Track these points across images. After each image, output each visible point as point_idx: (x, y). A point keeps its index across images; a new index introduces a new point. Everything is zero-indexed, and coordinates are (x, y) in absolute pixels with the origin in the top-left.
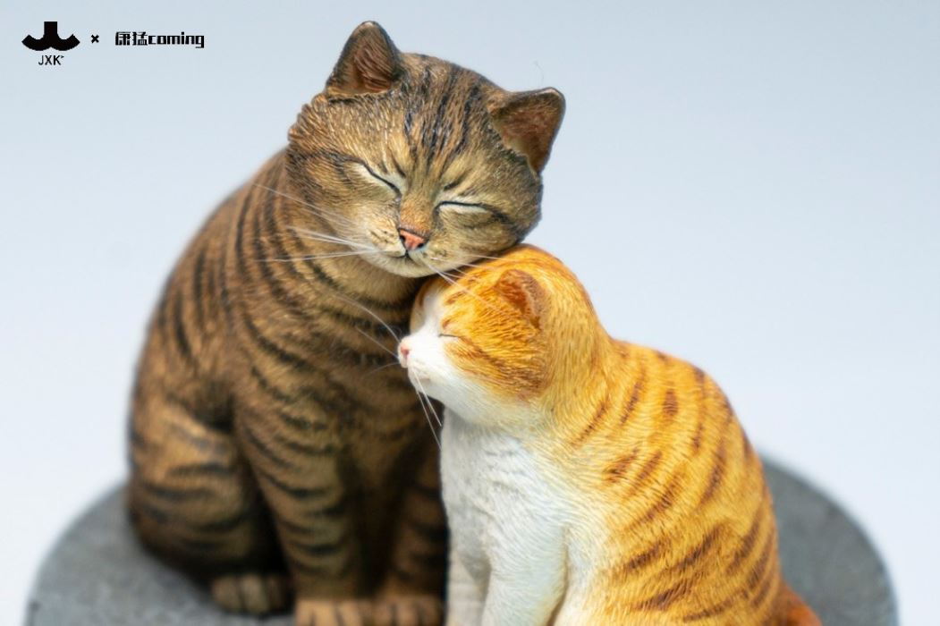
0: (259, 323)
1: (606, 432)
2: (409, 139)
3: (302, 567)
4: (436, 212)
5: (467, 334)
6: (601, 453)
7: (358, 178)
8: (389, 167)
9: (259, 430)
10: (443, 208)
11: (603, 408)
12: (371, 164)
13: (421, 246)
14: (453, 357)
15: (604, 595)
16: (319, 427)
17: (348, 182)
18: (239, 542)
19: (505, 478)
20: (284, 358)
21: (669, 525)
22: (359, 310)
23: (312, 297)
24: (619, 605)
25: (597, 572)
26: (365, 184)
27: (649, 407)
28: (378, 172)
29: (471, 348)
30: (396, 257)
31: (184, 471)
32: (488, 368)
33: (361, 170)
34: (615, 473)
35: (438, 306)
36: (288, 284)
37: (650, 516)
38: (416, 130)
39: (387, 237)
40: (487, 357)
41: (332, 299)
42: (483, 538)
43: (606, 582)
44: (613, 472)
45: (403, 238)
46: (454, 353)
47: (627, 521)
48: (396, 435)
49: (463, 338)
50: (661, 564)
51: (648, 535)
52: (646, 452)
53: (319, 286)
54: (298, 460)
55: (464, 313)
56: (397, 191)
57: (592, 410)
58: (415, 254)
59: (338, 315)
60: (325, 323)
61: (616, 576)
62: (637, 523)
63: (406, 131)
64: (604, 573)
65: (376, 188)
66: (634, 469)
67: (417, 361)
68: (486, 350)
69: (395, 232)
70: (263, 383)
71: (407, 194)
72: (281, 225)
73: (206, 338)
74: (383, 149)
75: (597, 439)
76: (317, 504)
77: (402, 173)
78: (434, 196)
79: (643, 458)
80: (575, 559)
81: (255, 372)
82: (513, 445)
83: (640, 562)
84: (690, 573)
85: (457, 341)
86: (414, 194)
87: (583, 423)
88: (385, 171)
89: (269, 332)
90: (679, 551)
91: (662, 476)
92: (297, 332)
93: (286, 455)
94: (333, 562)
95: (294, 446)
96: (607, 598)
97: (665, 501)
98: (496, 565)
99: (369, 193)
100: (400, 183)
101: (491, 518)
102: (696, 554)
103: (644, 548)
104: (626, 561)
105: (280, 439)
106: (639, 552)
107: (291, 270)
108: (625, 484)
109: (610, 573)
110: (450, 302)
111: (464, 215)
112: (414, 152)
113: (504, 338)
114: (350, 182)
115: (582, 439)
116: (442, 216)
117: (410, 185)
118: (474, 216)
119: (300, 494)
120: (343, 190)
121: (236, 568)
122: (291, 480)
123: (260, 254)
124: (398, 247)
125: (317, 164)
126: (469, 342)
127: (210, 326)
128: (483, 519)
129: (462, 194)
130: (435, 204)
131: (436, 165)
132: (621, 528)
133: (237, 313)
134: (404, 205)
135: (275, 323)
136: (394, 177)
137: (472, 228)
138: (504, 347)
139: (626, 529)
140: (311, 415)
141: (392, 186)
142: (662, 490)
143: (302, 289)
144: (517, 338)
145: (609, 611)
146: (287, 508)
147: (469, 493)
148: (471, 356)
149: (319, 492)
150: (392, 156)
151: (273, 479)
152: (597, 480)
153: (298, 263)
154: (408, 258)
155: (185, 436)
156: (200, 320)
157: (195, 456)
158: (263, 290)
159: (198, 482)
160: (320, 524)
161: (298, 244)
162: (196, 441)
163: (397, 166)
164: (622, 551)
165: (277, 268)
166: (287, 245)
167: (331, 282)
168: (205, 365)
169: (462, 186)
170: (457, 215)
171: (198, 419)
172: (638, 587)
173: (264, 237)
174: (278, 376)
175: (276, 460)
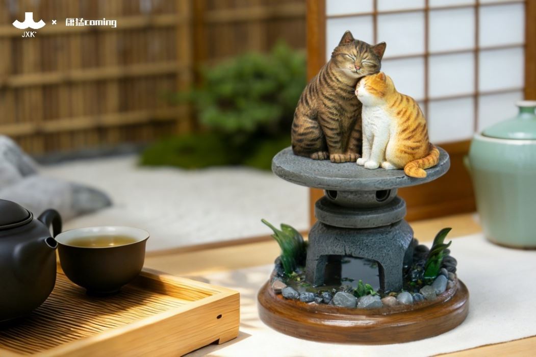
0: (325, 93)
3: (331, 146)
5: (370, 85)
6: (396, 110)
7: (347, 58)
9: (324, 117)
11: (395, 102)
12: (350, 55)
13: (359, 69)
14: (367, 90)
16: (336, 115)
18: (318, 144)
19: (378, 115)
20: (330, 100)
21: (409, 124)
22: (345, 88)
23: (336, 85)
24: (400, 139)
27: (405, 100)
30: (354, 72)
31: (308, 128)
32: (375, 92)
33: (347, 56)
34: (399, 113)
35: (363, 82)
36: (331, 83)
37: (406, 122)
38: (358, 48)
39: (352, 68)
40: (374, 89)
41: (340, 86)
42: (372, 130)
43: (398, 135)
45: (356, 68)
47: (401, 122)
48: (351, 118)
50: (408, 131)
51: (406, 125)
53: (338, 83)
54: (332, 122)
55: (369, 82)
57: (394, 102)
58: (358, 71)
59: (342, 89)
60: (338, 91)
62: (403, 123)
63: (356, 49)
64: (397, 133)
66: (402, 113)
67: (360, 92)
69: (354, 66)
70: (325, 105)
72: (330, 72)
73: (312, 100)
74: (351, 52)
75: (395, 107)
76: (335, 132)
77: (355, 56)
78: (361, 61)
79: (404, 110)
80: (391, 131)
81: (324, 104)
82: (379, 108)
83: (404, 131)
84: (414, 133)
85: (368, 87)
86: (358, 60)
87: (392, 104)
88: (352, 56)
89: (327, 94)
90: (411, 129)
91: (408, 114)
92: (333, 93)
93: (330, 121)
94: (339, 145)
95: (331, 119)
96: (398, 138)
97: (408, 119)
98: (375, 134)
99: (349, 60)
100: (355, 59)
101: (374, 125)
102: (414, 130)
103: (405, 128)
104: (402, 130)
105: (328, 117)
107: (332, 81)
108: (400, 116)
109: (399, 133)
110: (366, 81)
112: (357, 52)
113: (377, 85)
114: (345, 59)
115: (392, 107)
116: (363, 64)
117: (357, 58)
119: (332, 129)
120: (344, 60)
121: (317, 151)
122: (330, 126)
123: (325, 79)
124: (355, 70)
125: (338, 56)
126: (371, 87)
127: (313, 98)
128: (373, 126)
131: (362, 54)
133: (320, 93)
134: (355, 62)
135: (328, 92)
136: (354, 57)
137: (369, 67)
138: (378, 87)
139: (401, 124)
140: (335, 112)
141: (353, 59)
142: (408, 117)
143: (334, 84)
144: (380, 85)
145: (399, 141)
146: (329, 133)
147: (369, 121)
148: (371, 89)
149: (336, 129)
150: (353, 53)
151: (327, 127)
152: (395, 115)
153: (333, 79)
154: (356, 72)
155: (307, 122)
156: (311, 98)
157: (310, 125)
158: (326, 86)
159: (311, 130)
160: (336, 136)
161: (334, 75)
162: (310, 122)
163: (354, 55)
164: (401, 128)
165: (329, 81)
166: (331, 75)
167: (340, 82)
168: (312, 106)
169: (367, 59)
170: (366, 64)
171: (310, 118)
172: (404, 135)
173: (326, 76)
174: (329, 104)
175: (328, 122)
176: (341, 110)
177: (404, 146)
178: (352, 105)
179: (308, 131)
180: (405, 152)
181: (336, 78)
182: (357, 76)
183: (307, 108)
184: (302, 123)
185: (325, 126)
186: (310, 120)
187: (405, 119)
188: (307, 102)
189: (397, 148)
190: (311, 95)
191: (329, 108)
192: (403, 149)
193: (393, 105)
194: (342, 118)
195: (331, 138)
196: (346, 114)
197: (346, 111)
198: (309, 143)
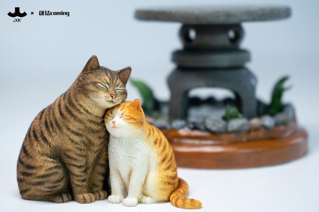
0: (71, 128)
1: (152, 135)
2: (109, 77)
3: (79, 186)
4: (115, 92)
5: (128, 115)
6: (152, 139)
8: (105, 82)
9: (71, 154)
10: (116, 91)
11: (150, 130)
12: (102, 83)
13: (115, 98)
14: (126, 120)
15: (158, 169)
17: (97, 87)
20: (77, 134)
21: (167, 152)
23: (85, 118)
24: (162, 170)
25: (156, 164)
26: (101, 87)
28: (103, 84)
29: (130, 117)
30: (109, 102)
31: (50, 169)
32: (134, 121)
33: (100, 84)
34: (156, 143)
36: (80, 116)
37: (163, 150)
38: (109, 75)
39: (109, 97)
40: (134, 119)
41: (90, 117)
43: (158, 166)
44: (155, 142)
45: (112, 97)
46: (126, 119)
47: (160, 151)
49: (128, 116)
50: (167, 160)
51: (164, 154)
52: (159, 138)
53: (87, 115)
54: (80, 158)
55: (126, 111)
56: (107, 88)
58: (114, 100)
59: (91, 121)
60: (89, 124)
61: (160, 164)
62: (162, 152)
63: (107, 75)
64: (157, 164)
65: (103, 88)
66: (158, 142)
67: (118, 123)
68: (133, 117)
69: (110, 95)
70: (72, 141)
71: (109, 88)
72: (76, 104)
73: (53, 137)
74: (103, 80)
76: (83, 169)
77: (108, 84)
78: (114, 88)
80: (150, 163)
81: (70, 139)
83: (164, 160)
84: (171, 162)
85: (126, 117)
86: (111, 88)
88: (105, 83)
89: (74, 129)
91: (163, 142)
92: (81, 127)
94: (85, 184)
96: (159, 169)
97: (165, 147)
99: (102, 89)
100: (108, 86)
103: (164, 157)
104: (161, 160)
105: (77, 154)
106: (163, 158)
107: (80, 113)
108: (158, 144)
109: (159, 164)
110: (121, 110)
111: (121, 92)
112: (110, 79)
113: (136, 114)
114: (98, 87)
115: (149, 136)
116: (116, 92)
117: (110, 86)
118: (122, 92)
119: (80, 167)
120: (96, 89)
122: (78, 164)
124: (111, 99)
125: (89, 85)
126: (129, 116)
127: (53, 134)
129: (120, 87)
130: (115, 90)
131: (114, 82)
132: (159, 154)
133: (63, 128)
134: (109, 91)
135: (75, 126)
136: (107, 85)
137: (122, 94)
138: (136, 116)
139: (160, 154)
141: (106, 87)
142: (164, 145)
143: (83, 116)
144: (138, 114)
145: (160, 172)
146: (76, 171)
149: (83, 166)
150: (105, 80)
151: (74, 165)
152: (153, 144)
153: (82, 111)
154: (112, 101)
155: (49, 161)
156: (50, 134)
157: (52, 165)
158: (72, 120)
159: (54, 171)
160: (83, 174)
161: (81, 106)
162: (51, 162)
163: (107, 82)
164: (160, 158)
165: (76, 113)
166: (78, 107)
167: (90, 113)
168: (53, 143)
169: (120, 86)
170: (119, 92)
171: (50, 157)
172: (164, 166)
173: (70, 108)
174: (77, 139)
175: (75, 160)
176: (89, 144)
177: (167, 176)
178: (100, 138)
179: (51, 172)
180: (169, 183)
181: (84, 109)
182: (110, 105)
183: (46, 146)
184: (41, 164)
185: (70, 164)
186: (51, 160)
187: (162, 147)
188: (45, 139)
189: (161, 179)
190: (49, 131)
191: (76, 143)
192: (166, 180)
193: (149, 134)
194: (89, 153)
195: (78, 176)
196: (93, 148)
197: (93, 145)
198: (51, 185)
